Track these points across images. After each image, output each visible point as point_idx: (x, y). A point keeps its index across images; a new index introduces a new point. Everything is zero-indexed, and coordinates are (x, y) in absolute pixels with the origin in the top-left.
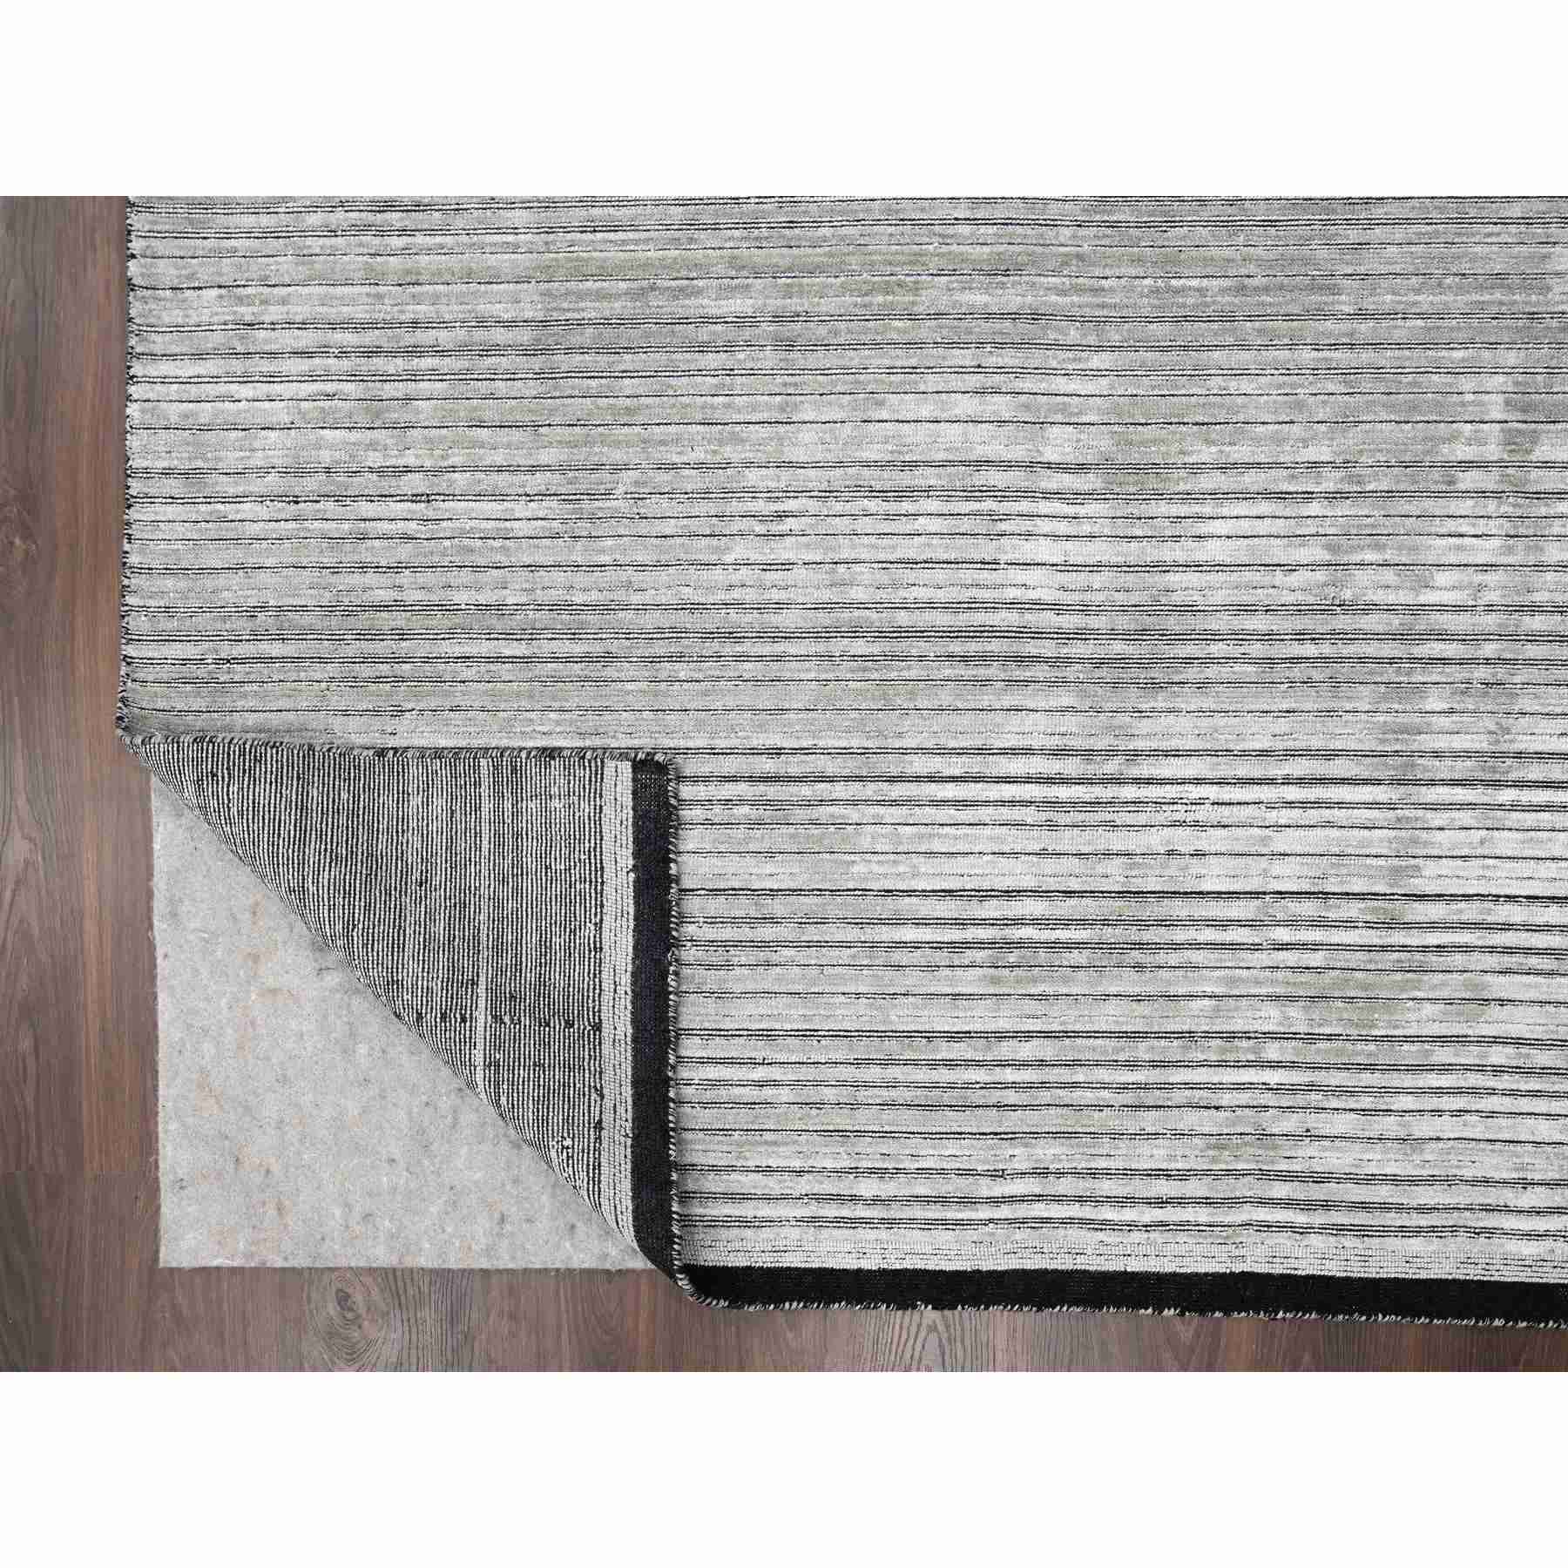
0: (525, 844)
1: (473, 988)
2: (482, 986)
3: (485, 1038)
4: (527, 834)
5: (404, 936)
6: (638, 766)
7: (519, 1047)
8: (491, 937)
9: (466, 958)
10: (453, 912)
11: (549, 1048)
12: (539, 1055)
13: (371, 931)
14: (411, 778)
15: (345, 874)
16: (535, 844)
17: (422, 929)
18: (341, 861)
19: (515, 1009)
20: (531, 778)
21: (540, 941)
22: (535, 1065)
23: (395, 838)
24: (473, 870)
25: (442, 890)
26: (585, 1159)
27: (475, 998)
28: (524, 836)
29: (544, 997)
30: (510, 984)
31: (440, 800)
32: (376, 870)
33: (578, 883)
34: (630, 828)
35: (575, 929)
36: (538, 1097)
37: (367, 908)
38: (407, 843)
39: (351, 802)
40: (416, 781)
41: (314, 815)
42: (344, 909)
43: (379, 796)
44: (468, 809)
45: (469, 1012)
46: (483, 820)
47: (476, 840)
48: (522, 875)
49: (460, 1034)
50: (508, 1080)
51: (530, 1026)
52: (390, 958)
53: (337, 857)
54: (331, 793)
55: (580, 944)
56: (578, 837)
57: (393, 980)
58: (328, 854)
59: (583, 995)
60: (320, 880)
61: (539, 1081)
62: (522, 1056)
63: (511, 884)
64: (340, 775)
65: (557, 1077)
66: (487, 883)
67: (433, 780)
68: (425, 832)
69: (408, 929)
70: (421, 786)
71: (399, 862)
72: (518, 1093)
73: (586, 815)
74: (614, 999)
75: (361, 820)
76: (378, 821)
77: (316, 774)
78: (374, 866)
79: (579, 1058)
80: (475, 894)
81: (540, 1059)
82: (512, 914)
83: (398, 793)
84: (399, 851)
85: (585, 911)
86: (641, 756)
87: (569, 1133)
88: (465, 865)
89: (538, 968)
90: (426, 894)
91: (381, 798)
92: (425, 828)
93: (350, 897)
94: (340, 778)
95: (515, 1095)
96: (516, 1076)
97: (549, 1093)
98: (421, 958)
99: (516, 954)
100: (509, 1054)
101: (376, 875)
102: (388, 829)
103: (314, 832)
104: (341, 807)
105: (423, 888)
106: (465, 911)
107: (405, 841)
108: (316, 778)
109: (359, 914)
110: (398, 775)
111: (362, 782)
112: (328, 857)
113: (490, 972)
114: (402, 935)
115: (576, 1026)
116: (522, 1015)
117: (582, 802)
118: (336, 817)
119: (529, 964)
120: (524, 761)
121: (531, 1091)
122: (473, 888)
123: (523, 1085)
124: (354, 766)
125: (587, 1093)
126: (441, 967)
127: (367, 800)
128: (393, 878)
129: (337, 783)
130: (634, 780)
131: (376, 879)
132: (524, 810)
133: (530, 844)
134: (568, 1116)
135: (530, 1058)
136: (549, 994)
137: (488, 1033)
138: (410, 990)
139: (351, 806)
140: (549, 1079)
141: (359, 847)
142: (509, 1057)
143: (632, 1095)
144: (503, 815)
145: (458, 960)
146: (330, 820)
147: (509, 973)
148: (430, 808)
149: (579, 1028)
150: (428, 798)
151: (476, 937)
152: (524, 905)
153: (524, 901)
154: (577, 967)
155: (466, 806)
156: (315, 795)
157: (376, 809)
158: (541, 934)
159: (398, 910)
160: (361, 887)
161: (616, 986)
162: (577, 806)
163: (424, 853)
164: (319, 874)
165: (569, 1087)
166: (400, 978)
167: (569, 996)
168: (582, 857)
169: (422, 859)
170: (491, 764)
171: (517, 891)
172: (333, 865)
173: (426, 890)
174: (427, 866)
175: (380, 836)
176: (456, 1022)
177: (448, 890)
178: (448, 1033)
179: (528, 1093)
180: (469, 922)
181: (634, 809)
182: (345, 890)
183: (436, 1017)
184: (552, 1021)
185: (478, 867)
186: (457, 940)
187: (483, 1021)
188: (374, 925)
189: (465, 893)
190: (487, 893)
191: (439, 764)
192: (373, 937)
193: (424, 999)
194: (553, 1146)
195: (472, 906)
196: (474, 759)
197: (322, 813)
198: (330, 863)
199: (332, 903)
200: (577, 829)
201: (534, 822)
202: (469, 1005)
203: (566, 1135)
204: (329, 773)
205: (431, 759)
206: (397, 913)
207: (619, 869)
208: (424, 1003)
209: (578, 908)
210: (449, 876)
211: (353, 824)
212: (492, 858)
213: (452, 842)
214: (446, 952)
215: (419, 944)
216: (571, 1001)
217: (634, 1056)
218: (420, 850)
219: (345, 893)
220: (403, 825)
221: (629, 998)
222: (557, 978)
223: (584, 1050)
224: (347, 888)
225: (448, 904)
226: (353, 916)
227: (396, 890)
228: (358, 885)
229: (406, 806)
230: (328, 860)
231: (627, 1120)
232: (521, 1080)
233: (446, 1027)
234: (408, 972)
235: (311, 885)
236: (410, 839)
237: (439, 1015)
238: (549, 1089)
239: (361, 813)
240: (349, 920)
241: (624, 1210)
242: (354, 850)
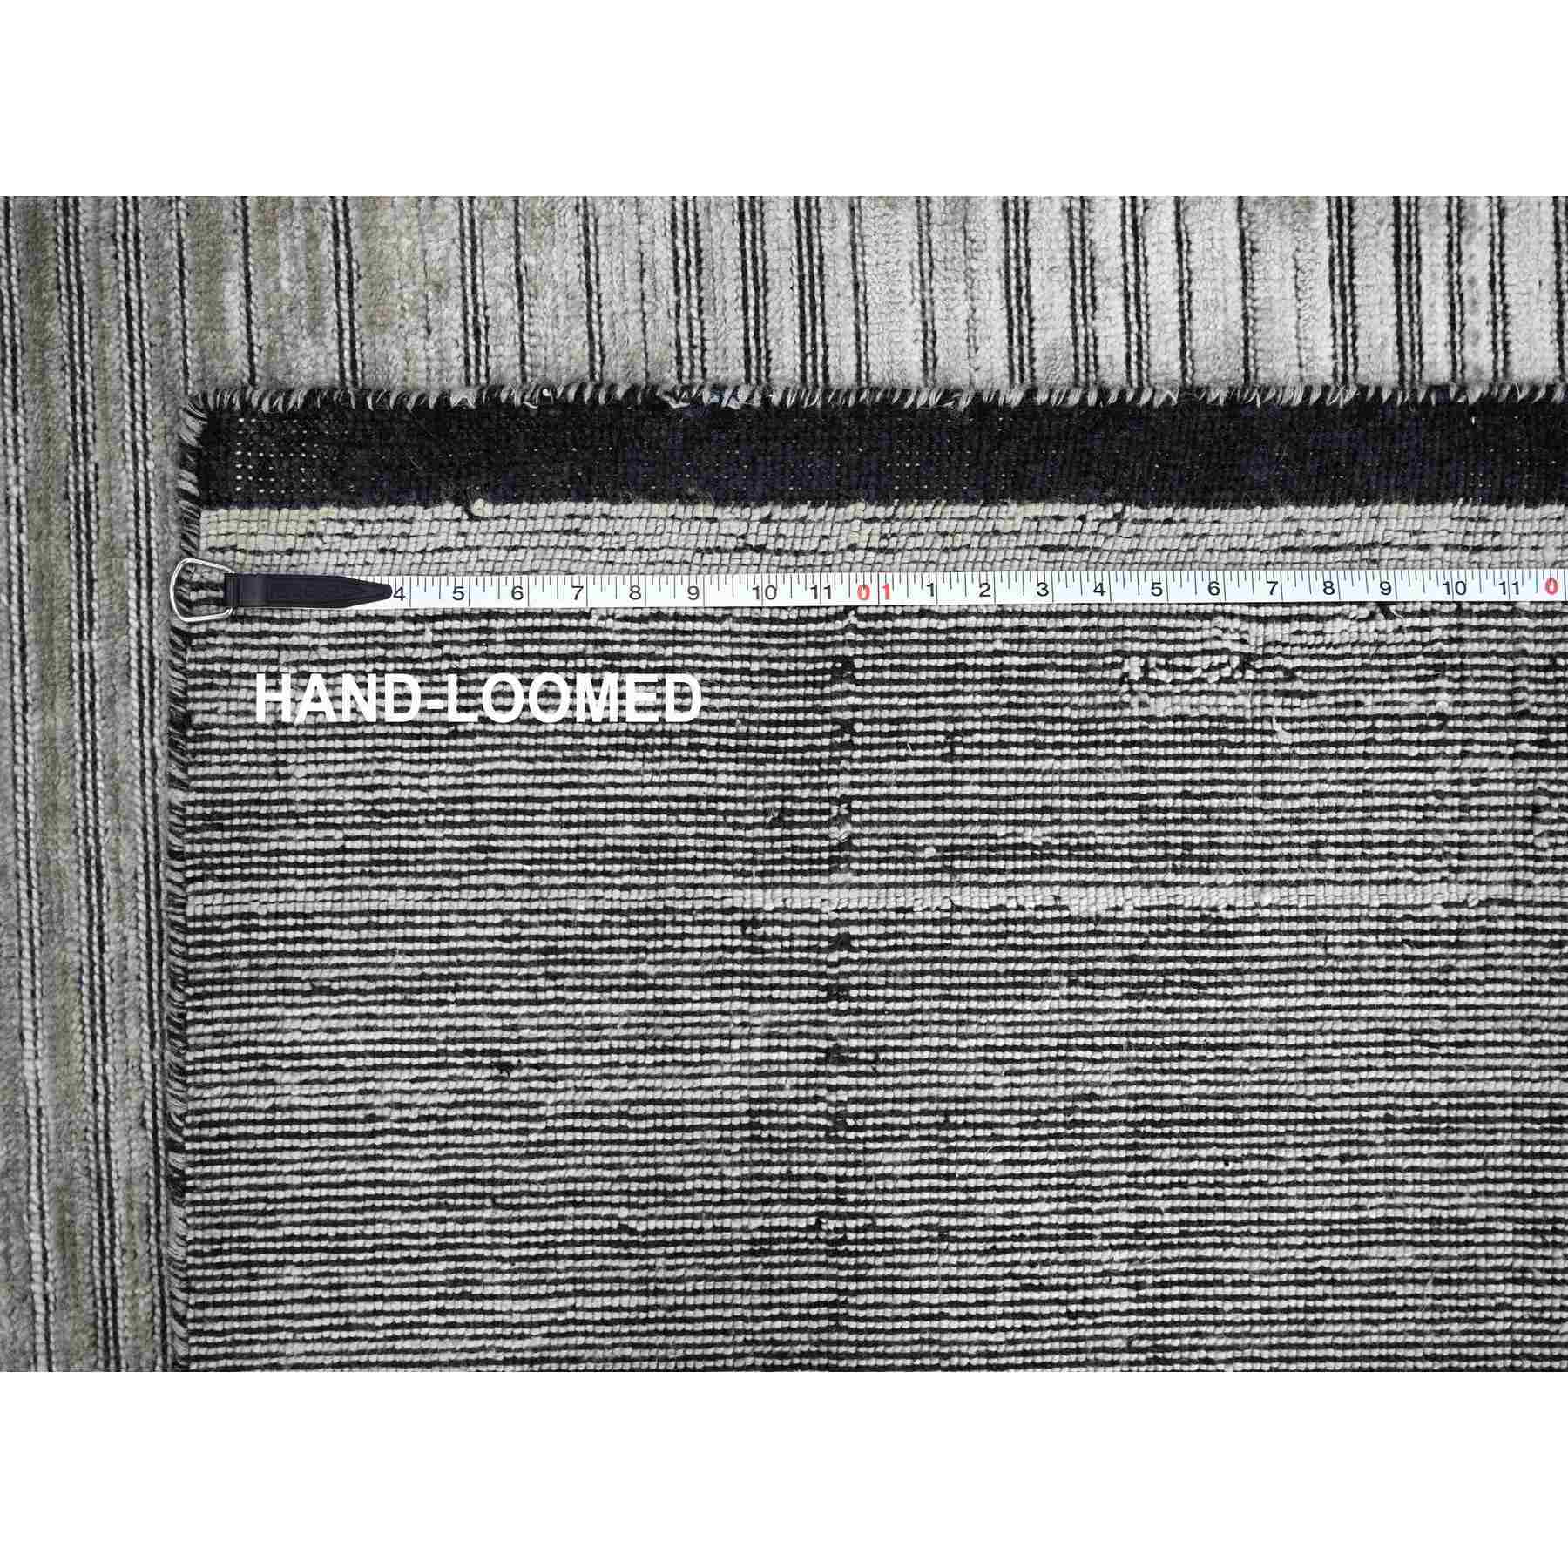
0: (396, 793)
1: (766, 923)
2: (759, 898)
3: (887, 886)
4: (372, 788)
5: (645, 1102)
6: (213, 494)
7: (907, 798)
8: (626, 879)
9: (687, 943)
10: (569, 982)
11: (908, 720)
12: (925, 746)
13: (634, 1187)
14: (235, 1103)
15: (500, 1259)
16: (396, 767)
17: (623, 1058)
18: (467, 1271)
19: (811, 812)
20: (234, 776)
21: (635, 748)
22: (951, 757)
23: (388, 1139)
24: (461, 932)
25: (514, 1010)
26: (1172, 623)
27: (788, 917)
28: (378, 794)
29: (777, 736)
30: (748, 827)
31: (288, 1024)
32: (482, 1182)
33: (492, 649)
34: (363, 514)
35: (605, 656)
36: (1026, 745)
37: (576, 1199)
38: (400, 1106)
39: (306, 1257)
40: (242, 1090)
41: (353, 1347)
42: (583, 1257)
43: (284, 1187)
44: (308, 948)
45: (825, 930)
46: (337, 907)
47: (387, 926)
48: (470, 800)
49: (877, 949)
50: (986, 823)
51: (855, 772)
52: (697, 1135)
53: (455, 1283)
54: (289, 1309)
55: (642, 643)
56: (380, 652)
57: (750, 1126)
58: (450, 1305)
59: (769, 634)
60: (516, 1319)
61: (990, 745)
62: (929, 790)
63: (494, 830)
64: (242, 1289)
65: (978, 699)
66: (491, 893)
67: (238, 1044)
68: (370, 1061)
69: (624, 1096)
70: (252, 1075)
71: (451, 1125)
72: (1017, 797)
73: (324, 629)
74: (779, 552)
75: (351, 1231)
76: (347, 1184)
77: (247, 1349)
78: (470, 1188)
79: (928, 643)
80: (521, 924)
81: (937, 745)
82: (569, 825)
83: (273, 1136)
84: (423, 1126)
85: (560, 628)
86: (188, 483)
87: (1114, 666)
88: (448, 952)
89: (704, 753)
90: (528, 1052)
91: (288, 1180)
92: (360, 1062)
93: (555, 1244)
94: (249, 1289)
95: (1021, 804)
96: (977, 803)
97: (1018, 719)
98: (696, 1057)
99: (669, 811)
100: (925, 824)
101: (493, 1182)
102: (366, 1158)
103: (399, 1345)
104: (325, 1281)
105: (514, 1060)
106: (566, 950)
107: (396, 1114)
108: (257, 1349)
109: (595, 1217)
110: (228, 1138)
111: (252, 1232)
112: (459, 1304)
113: (719, 879)
114: (641, 1110)
115: (849, 652)
116: (824, 793)
117: (294, 640)
118: (351, 1292)
119: (693, 777)
120: (192, 796)
121: (1012, 764)
122: (507, 931)
123: (998, 784)
124: (214, 1253)
125: (1016, 622)
126: (716, 1006)
127: (297, 1218)
128: (496, 1138)
129: (262, 1296)
130: (248, 504)
131: (503, 1182)
132: (312, 796)
133: (396, 780)
134: (1072, 668)
135: (933, 771)
136: (769, 723)
137: (874, 878)
138: (773, 1081)
139: (316, 1257)
140: (984, 719)
141: (423, 1229)
142: (933, 823)
143: (1020, 503)
144: (324, 852)
145: (696, 962)
146: (362, 1307)
147: (720, 831)
148: (306, 1049)
149: (853, 644)
150: (283, 1057)
151: (632, 917)
152: (547, 793)
153: (538, 793)
154: (698, 649)
155: (303, 954)
156: (299, 1348)
157: (316, 1193)
158: (617, 747)
159: (578, 1123)
160: (529, 1220)
161: (747, 547)
162: (304, 655)
163: (424, 1060)
164: (502, 1324)
165: (1001, 667)
166: (745, 1107)
167: (772, 673)
168: (429, 637)
169: (438, 1066)
170: (199, 886)
171: (511, 814)
172: (477, 1290)
173: (518, 1053)
174: (456, 1054)
175: (388, 1177)
176: (849, 961)
177: (514, 996)
178: (873, 980)
179: (1017, 771)
180: (593, 937)
181: (315, 504)
182: (537, 1258)
183: (838, 1012)
184: (838, 715)
185: (453, 918)
186: (642, 968)
187: (844, 893)
188: (621, 1179)
189: (520, 951)
190: (517, 894)
191: (200, 1028)
192: (648, 1179)
193: (793, 1043)
194: (1142, 704)
195: (552, 931)
196: (188, 931)
197: (348, 1327)
198: (472, 1297)
199: (570, 1288)
200: (360, 653)
201: (340, 768)
202: (806, 931)
203: (1117, 674)
204: (240, 1318)
205: (187, 1047)
206: (587, 1123)
207: (461, 541)
208: (804, 1042)
209: (553, 649)
210: (479, 995)
211: (363, 1250)
212: (429, 881)
213: (393, 990)
214: (678, 994)
215: (663, 1064)
216: (783, 666)
217: (922, 498)
218: (416, 1073)
219: (546, 1257)
220: (354, 1121)
221: (778, 511)
222: (726, 702)
223: (909, 630)
224: (533, 1252)
225: (551, 995)
226: (602, 1231)
227: (526, 1131)
228: (524, 1227)
229: (305, 1115)
230: (468, 1305)
231: (1083, 518)
232: (986, 791)
233: (858, 987)
234: (733, 1087)
235: (526, 1343)
236: (388, 1099)
237: (833, 1004)
238: (1009, 719)
239: (332, 1231)
240: (610, 1243)
241: (1294, 527)
242: (433, 1241)
